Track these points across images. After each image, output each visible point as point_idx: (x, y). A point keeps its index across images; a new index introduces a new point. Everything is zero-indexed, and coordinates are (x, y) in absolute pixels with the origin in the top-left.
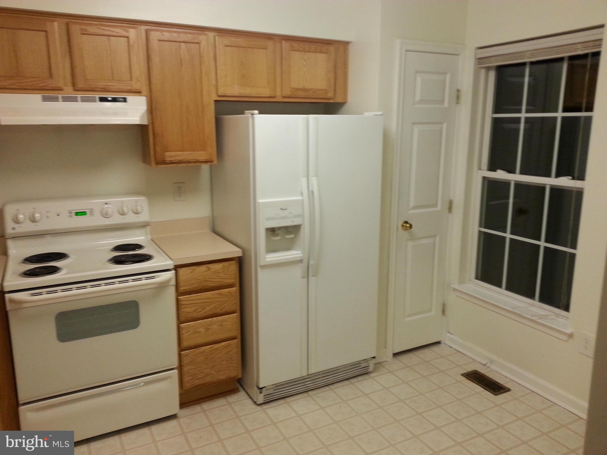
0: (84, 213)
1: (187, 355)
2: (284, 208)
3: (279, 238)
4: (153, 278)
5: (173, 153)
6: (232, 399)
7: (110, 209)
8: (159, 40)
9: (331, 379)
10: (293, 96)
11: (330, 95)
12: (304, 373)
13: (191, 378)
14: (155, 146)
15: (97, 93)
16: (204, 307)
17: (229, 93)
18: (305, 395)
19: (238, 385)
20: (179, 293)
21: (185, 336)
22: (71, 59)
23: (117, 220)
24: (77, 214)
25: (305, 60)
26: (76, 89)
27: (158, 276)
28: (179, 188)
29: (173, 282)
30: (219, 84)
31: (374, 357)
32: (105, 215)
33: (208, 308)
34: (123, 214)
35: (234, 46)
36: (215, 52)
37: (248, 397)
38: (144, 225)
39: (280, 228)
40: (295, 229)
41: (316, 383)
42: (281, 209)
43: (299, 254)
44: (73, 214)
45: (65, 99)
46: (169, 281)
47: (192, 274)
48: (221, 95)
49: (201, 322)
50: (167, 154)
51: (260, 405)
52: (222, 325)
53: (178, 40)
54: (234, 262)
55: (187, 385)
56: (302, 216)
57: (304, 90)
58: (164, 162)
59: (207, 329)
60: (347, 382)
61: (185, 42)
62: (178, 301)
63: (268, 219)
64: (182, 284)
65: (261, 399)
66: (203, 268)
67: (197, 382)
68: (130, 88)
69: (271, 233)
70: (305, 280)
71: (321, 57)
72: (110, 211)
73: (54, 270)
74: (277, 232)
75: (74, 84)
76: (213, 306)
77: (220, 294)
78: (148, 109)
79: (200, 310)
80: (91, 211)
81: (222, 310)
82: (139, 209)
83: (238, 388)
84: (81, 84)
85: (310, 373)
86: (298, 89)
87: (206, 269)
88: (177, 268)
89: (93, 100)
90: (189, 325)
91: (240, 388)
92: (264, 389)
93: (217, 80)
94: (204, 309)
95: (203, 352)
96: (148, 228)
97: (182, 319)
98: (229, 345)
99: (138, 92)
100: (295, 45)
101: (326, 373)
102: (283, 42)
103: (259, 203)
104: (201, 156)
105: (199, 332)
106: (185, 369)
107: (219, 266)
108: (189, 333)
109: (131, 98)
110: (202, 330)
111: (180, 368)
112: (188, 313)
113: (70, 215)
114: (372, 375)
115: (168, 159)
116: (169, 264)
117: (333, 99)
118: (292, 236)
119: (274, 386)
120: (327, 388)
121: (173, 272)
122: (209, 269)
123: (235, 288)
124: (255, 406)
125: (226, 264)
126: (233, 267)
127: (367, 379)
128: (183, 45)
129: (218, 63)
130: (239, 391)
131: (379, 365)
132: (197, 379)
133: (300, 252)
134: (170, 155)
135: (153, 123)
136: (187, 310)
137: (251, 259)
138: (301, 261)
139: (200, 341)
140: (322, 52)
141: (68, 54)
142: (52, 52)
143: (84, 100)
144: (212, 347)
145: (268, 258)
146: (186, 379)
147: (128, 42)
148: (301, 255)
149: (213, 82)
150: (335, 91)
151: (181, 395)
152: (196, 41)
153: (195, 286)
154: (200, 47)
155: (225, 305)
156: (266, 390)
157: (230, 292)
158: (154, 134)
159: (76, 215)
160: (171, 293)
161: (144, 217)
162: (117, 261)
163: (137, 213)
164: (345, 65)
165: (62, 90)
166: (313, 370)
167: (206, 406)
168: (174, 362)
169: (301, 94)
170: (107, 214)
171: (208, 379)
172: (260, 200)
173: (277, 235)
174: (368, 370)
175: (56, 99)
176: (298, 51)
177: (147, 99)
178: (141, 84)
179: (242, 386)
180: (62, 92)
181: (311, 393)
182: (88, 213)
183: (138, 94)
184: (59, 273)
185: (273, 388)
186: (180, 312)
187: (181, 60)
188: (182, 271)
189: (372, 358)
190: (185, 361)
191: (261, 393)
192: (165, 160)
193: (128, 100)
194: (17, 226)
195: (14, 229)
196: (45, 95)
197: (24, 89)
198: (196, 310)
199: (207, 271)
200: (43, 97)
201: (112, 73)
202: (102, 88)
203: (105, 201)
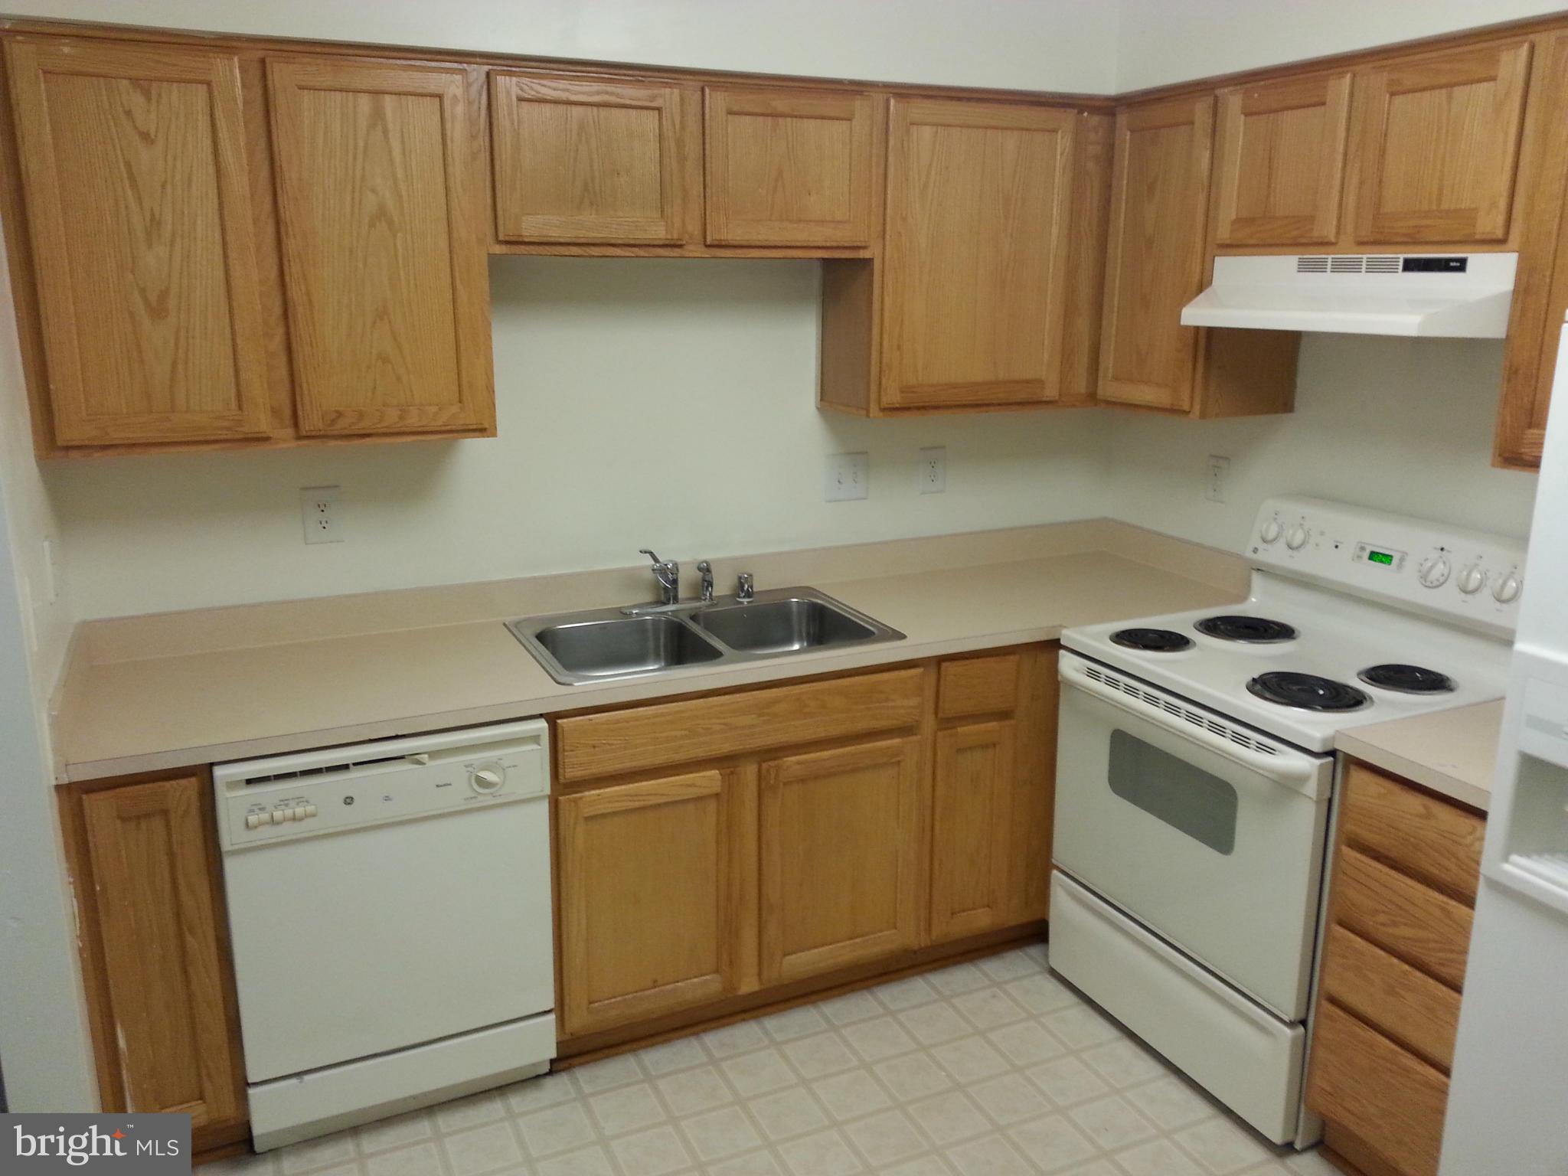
0: (1387, 559)
1: (1331, 1018)
4: (1271, 751)
7: (1442, 566)
15: (1398, 248)
16: (1397, 919)
21: (1334, 962)
23: (1447, 600)
24: (1373, 556)
26: (1361, 242)
27: (1280, 754)
29: (1313, 790)
33: (1403, 930)
34: (1466, 590)
44: (1366, 554)
45: (1338, 267)
46: (1301, 779)
47: (1382, 802)
49: (1381, 958)
52: (1431, 1010)
58: (1517, 459)
59: (1391, 991)
64: (1352, 812)
66: (1414, 803)
68: (1469, 231)
72: (1437, 570)
75: (1356, 228)
76: (1417, 932)
77: (1444, 909)
78: (1514, 291)
79: (1381, 918)
81: (1441, 963)
87: (1422, 811)
89: (1387, 267)
90: (1350, 940)
94: (1395, 924)
95: (1372, 1046)
99: (1499, 243)
105: (1369, 981)
106: (1322, 1053)
107: (1462, 823)
108: (1344, 961)
109: (1474, 260)
110: (1379, 981)
113: (1369, 549)
115: (1528, 452)
122: (1428, 816)
134: (1536, 440)
136: (1352, 895)
143: (1374, 267)
144: (1397, 1053)
145: (1519, 867)
146: (1319, 1081)
147: (1496, 91)
153: (1385, 841)
159: (1370, 558)
163: (1499, 599)
165: (1332, 244)
172: (1520, 644)
175: (1318, 267)
177: (1520, 259)
180: (1332, 248)
182: (1395, 561)
183: (1498, 248)
188: (1358, 778)
192: (1523, 454)
193: (1469, 265)
194: (1261, 546)
195: (1255, 550)
196: (1305, 257)
197: (1271, 245)
198: (1376, 912)
199: (1420, 816)
200: (1301, 261)
201: (1441, 189)
202: (1405, 235)
203: (1444, 540)
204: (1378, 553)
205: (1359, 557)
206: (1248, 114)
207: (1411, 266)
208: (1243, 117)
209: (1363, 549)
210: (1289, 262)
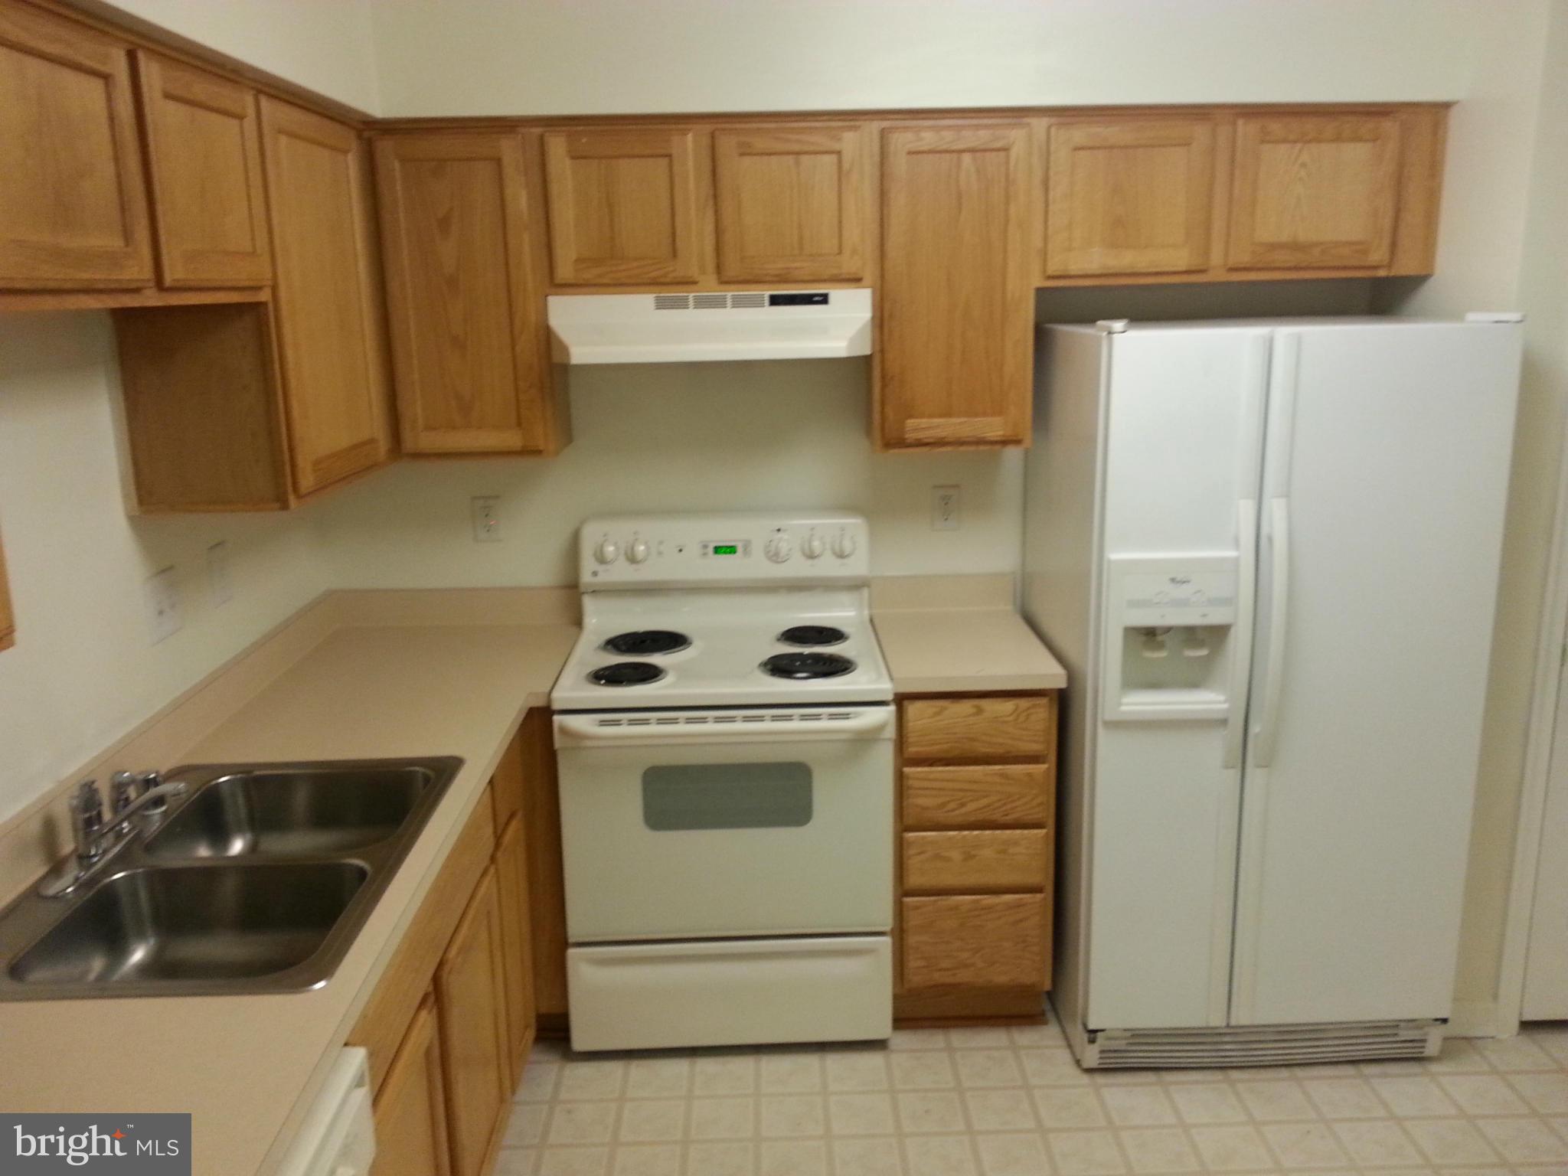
0: (731, 550)
1: (917, 908)
2: (1179, 577)
3: (1163, 654)
4: (846, 716)
5: (924, 422)
6: (1025, 1037)
7: (786, 543)
8: (909, 153)
9: (1300, 1052)
10: (1260, 265)
11: (1378, 255)
12: (1217, 1020)
13: (923, 963)
14: (883, 404)
15: (766, 286)
16: (964, 800)
17: (1074, 268)
18: (1219, 1076)
19: (1047, 1006)
20: (905, 758)
21: (914, 862)
22: (717, 212)
23: (797, 568)
24: (717, 550)
25: (1304, 165)
26: (725, 281)
27: (857, 715)
28: (946, 500)
29: (890, 732)
30: (1050, 246)
31: (1445, 1021)
32: (775, 557)
33: (971, 807)
34: (811, 556)
35: (1099, 148)
36: (1047, 169)
37: (1063, 1043)
38: (855, 585)
39: (1168, 630)
40: (1215, 635)
41: (1251, 1053)
42: (1173, 580)
43: (1220, 702)
44: (711, 550)
45: (701, 303)
46: (881, 728)
47: (938, 718)
48: (1055, 274)
49: (954, 837)
50: (911, 423)
51: (1090, 1071)
52: (1004, 852)
53: (955, 148)
54: (1044, 701)
55: (916, 979)
56: (1230, 601)
57: (1295, 246)
58: (901, 443)
59: (968, 857)
60: (1350, 1070)
61: (972, 151)
62: (900, 779)
63: (1134, 604)
64: (912, 738)
65: (1092, 1056)
66: (966, 707)
67: (939, 977)
68: (835, 271)
69: (1143, 638)
70: (1234, 775)
71: (1356, 154)
72: (784, 548)
73: (650, 674)
74: (1160, 638)
75: (719, 268)
76: (984, 802)
77: (1004, 776)
78: (873, 318)
79: (952, 805)
80: (747, 545)
81: (1006, 815)
82: (847, 546)
83: (1043, 1014)
84: (732, 269)
85: (1233, 1022)
86: (1273, 247)
87: (974, 710)
88: (901, 700)
89: (756, 303)
90: (924, 838)
91: (1050, 1015)
92: (1099, 1034)
93: (1046, 239)
94: (963, 805)
95: (956, 908)
96: (865, 592)
97: (909, 821)
98: (1019, 905)
99: (855, 280)
100: (1276, 127)
101: (1286, 1033)
102: (1240, 122)
103: (1109, 561)
104: (993, 427)
105: (948, 859)
106: (912, 940)
107: (1008, 706)
108: (923, 857)
109: (837, 294)
110: (956, 855)
111: (899, 933)
112: (927, 808)
113: (712, 546)
114: (1434, 1068)
115: (911, 436)
116: (885, 688)
117: (1389, 266)
118: (1204, 652)
119: (1129, 1034)
120: (1285, 1073)
121: (892, 708)
122: (980, 711)
123: (1045, 766)
124: (1077, 1072)
125: (1024, 703)
126: (1042, 715)
127: (1416, 1075)
128: (967, 158)
129: (1051, 194)
130: (1045, 1023)
131: (1459, 1045)
132: (940, 970)
133: (1222, 698)
134: (917, 427)
135: (882, 351)
136: (922, 801)
137: (1084, 697)
138: (1224, 722)
139: (948, 880)
140: (1356, 138)
141: (711, 202)
142: (678, 200)
143: (738, 303)
144: (977, 901)
145: (1128, 704)
146: (913, 963)
147: (840, 162)
148: (1225, 706)
149: (1037, 241)
150: (1394, 245)
151: (896, 998)
152: (999, 145)
153: (945, 746)
154: (1008, 158)
155: (1014, 805)
156: (1109, 1039)
157: (1029, 775)
158: (883, 377)
159: (716, 553)
160: (884, 757)
161: (857, 566)
162: (780, 667)
163: (841, 556)
164: (1434, 168)
165: (695, 283)
166: (1242, 1017)
167: (959, 1038)
168: (885, 918)
169: (1282, 258)
170: (777, 554)
171: (964, 976)
172: (1116, 555)
173: (1161, 646)
174: (1421, 1050)
175: (681, 304)
176: (1285, 141)
177: (874, 294)
178: (863, 261)
179: (1055, 1010)
180: (694, 287)
181: (1235, 1074)
182: (740, 550)
183: (853, 285)
184: (661, 681)
185: (1126, 1038)
186: (905, 804)
187: (960, 197)
188: (913, 709)
189: (1437, 1020)
190: (913, 920)
191: (1092, 1041)
192: (906, 439)
193: (832, 298)
194: (600, 568)
195: (595, 574)
196: (661, 295)
197: (622, 285)
198: (944, 805)
199: (974, 715)
200: (657, 299)
201: (801, 238)
202: (776, 276)
203: (777, 524)
204: (720, 547)
205: (705, 554)
206: (575, 157)
207: (775, 301)
208: (568, 162)
209: (705, 547)
210: (645, 301)
